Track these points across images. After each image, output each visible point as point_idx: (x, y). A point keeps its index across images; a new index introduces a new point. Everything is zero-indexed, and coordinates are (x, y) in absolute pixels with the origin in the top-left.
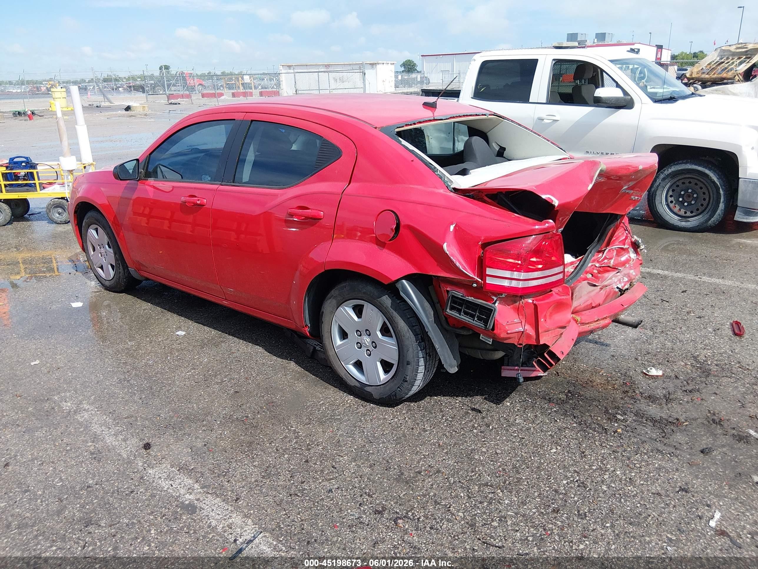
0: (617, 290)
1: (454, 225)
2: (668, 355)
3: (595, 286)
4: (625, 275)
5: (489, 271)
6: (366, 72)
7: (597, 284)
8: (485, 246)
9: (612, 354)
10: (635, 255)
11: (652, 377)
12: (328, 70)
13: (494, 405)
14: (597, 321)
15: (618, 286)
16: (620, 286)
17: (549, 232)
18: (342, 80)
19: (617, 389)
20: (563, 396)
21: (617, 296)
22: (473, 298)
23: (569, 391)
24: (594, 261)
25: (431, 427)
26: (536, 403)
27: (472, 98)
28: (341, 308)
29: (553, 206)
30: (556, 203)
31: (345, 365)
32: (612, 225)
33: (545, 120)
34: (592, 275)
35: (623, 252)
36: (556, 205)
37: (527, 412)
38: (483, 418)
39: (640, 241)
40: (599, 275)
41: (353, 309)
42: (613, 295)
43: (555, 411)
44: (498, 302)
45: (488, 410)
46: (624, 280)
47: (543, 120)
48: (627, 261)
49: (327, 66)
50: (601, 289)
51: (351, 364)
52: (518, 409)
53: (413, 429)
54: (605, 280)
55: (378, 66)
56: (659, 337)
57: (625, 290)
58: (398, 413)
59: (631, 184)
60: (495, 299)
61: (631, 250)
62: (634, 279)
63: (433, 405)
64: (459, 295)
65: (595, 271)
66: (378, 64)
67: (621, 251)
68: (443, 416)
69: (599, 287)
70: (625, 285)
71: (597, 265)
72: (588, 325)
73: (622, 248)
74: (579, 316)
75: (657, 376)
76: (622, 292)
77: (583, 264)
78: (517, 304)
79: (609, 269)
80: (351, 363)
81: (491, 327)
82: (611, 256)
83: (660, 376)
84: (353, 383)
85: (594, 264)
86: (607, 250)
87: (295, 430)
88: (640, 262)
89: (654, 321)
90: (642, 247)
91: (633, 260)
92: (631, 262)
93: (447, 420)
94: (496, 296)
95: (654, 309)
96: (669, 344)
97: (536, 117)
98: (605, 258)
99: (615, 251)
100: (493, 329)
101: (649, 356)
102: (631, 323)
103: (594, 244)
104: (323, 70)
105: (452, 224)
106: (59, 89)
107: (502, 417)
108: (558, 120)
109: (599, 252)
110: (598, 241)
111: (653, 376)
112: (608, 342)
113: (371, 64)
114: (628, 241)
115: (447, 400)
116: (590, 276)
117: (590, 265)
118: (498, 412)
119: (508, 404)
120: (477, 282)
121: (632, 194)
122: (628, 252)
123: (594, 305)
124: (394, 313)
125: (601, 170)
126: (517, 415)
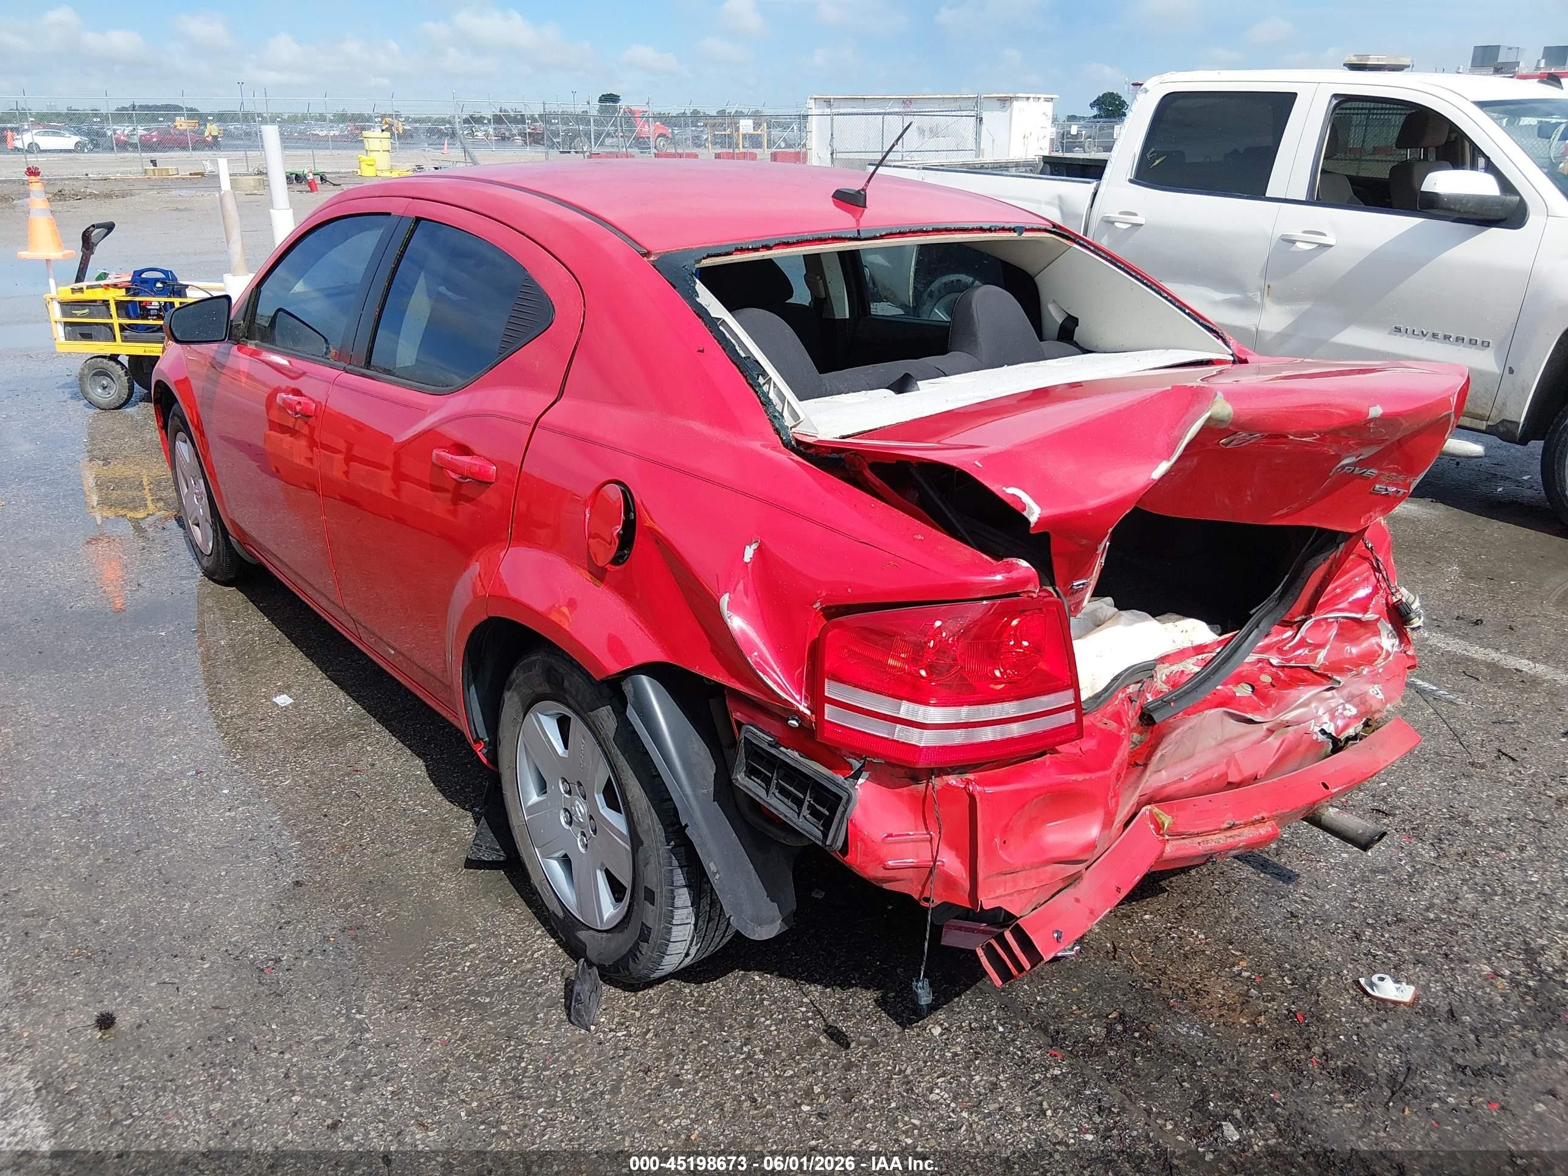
0: (1321, 737)
1: (754, 546)
2: (1453, 933)
3: (1250, 722)
4: (1350, 699)
5: (832, 690)
6: (985, 115)
7: (1257, 718)
8: (832, 612)
9: (1293, 907)
10: (1397, 642)
11: (1382, 1003)
12: (908, 110)
13: (897, 1029)
14: (1230, 828)
15: (1325, 727)
16: (1330, 728)
17: (1017, 595)
18: (934, 132)
19: (1262, 1031)
20: (1097, 1031)
21: (1323, 755)
22: (796, 754)
23: (1122, 1016)
24: (1266, 649)
25: (697, 1072)
26: (1013, 1040)
27: (1131, 181)
28: (530, 716)
29: (1026, 521)
30: (1034, 513)
31: (543, 856)
32: (1321, 557)
33: (1298, 244)
34: (1253, 687)
35: (1362, 631)
36: (1033, 519)
37: (977, 1068)
38: (849, 1067)
39: (1416, 605)
40: (1273, 691)
41: (558, 721)
42: (1308, 749)
43: (1055, 1078)
44: (865, 774)
45: (874, 1044)
46: (1347, 713)
47: (1294, 242)
48: (1369, 658)
49: (907, 102)
50: (1271, 731)
51: (556, 859)
52: (955, 1054)
53: (647, 1071)
54: (1288, 706)
55: (1015, 103)
56: (1448, 871)
57: (1348, 739)
58: (638, 1014)
59: (1367, 452)
60: (857, 765)
61: (1386, 627)
62: (1379, 711)
63: (739, 1002)
64: (763, 740)
65: (1266, 679)
66: (1017, 98)
67: (1353, 629)
68: (747, 1041)
69: (1265, 726)
70: (1346, 727)
71: (1275, 661)
72: (1199, 839)
73: (1357, 621)
74: (1169, 812)
75: (1396, 1003)
76: (1338, 745)
77: (1231, 652)
78: (922, 787)
79: (1306, 675)
80: (557, 855)
81: (840, 843)
82: (1318, 641)
83: (1405, 1004)
84: (553, 906)
85: (1265, 656)
86: (1309, 623)
87: (360, 1022)
88: (1410, 663)
89: (1452, 818)
90: (1417, 622)
91: (1388, 654)
92: (1380, 660)
93: (750, 1056)
94: (858, 757)
95: (1468, 776)
96: (1469, 899)
97: (1278, 234)
98: (1302, 644)
99: (1336, 625)
100: (845, 850)
101: (1397, 931)
102: (1352, 835)
103: (1269, 603)
104: (897, 110)
105: (750, 544)
106: (377, 132)
107: (901, 1072)
108: (1331, 246)
109: (1287, 624)
110: (1281, 597)
111: (1384, 1001)
112: (1296, 866)
113: (1000, 99)
114: (1379, 600)
115: (783, 989)
116: (1244, 691)
117: (1252, 658)
118: (896, 1056)
119: (937, 1031)
120: (801, 716)
121: (1377, 477)
122: (1377, 633)
123: (1234, 778)
124: (621, 757)
125: (1210, 419)
126: (944, 1074)
